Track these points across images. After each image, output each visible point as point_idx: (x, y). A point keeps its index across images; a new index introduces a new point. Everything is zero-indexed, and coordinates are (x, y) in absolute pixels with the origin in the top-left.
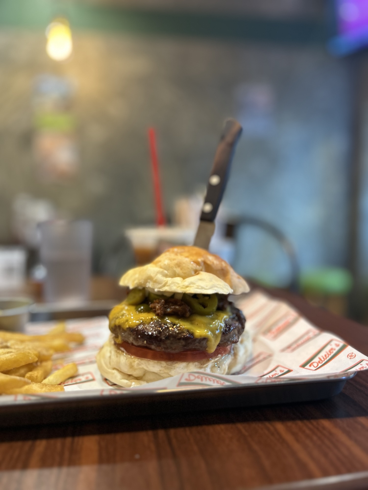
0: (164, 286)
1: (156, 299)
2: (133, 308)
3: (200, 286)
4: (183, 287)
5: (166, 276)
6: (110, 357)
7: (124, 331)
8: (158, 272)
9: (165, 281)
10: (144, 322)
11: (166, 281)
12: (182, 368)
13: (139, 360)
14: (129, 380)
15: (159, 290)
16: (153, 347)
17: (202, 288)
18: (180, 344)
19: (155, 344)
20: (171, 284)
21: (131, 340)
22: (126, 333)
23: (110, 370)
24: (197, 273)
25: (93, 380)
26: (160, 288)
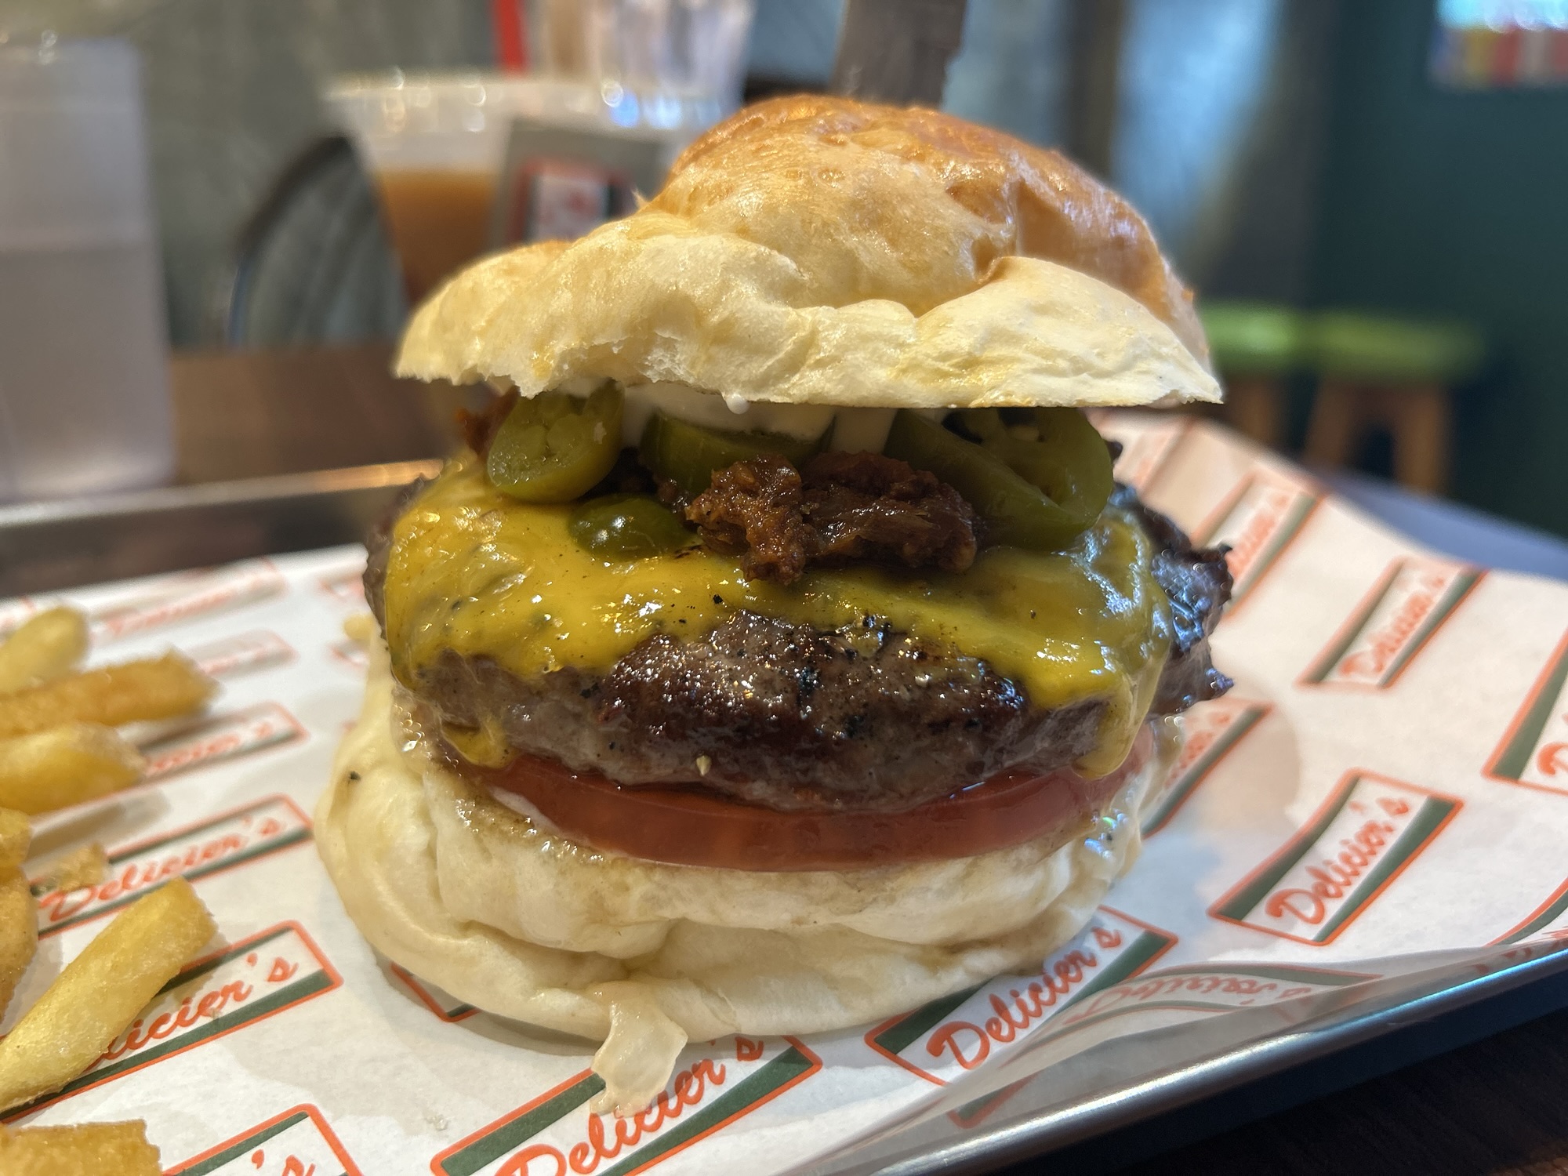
0: (794, 364)
1: (727, 463)
2: (551, 528)
3: (1061, 354)
4: (945, 366)
5: (791, 292)
6: (430, 852)
7: (529, 693)
8: (732, 268)
9: (795, 327)
10: (671, 626)
11: (802, 333)
12: (940, 892)
13: (658, 876)
14: (581, 989)
15: (755, 397)
16: (758, 790)
17: (1079, 367)
18: (946, 759)
19: (775, 774)
20: (843, 348)
21: (586, 749)
22: (542, 708)
23: (442, 940)
24: (994, 264)
25: (321, 983)
26: (763, 383)
